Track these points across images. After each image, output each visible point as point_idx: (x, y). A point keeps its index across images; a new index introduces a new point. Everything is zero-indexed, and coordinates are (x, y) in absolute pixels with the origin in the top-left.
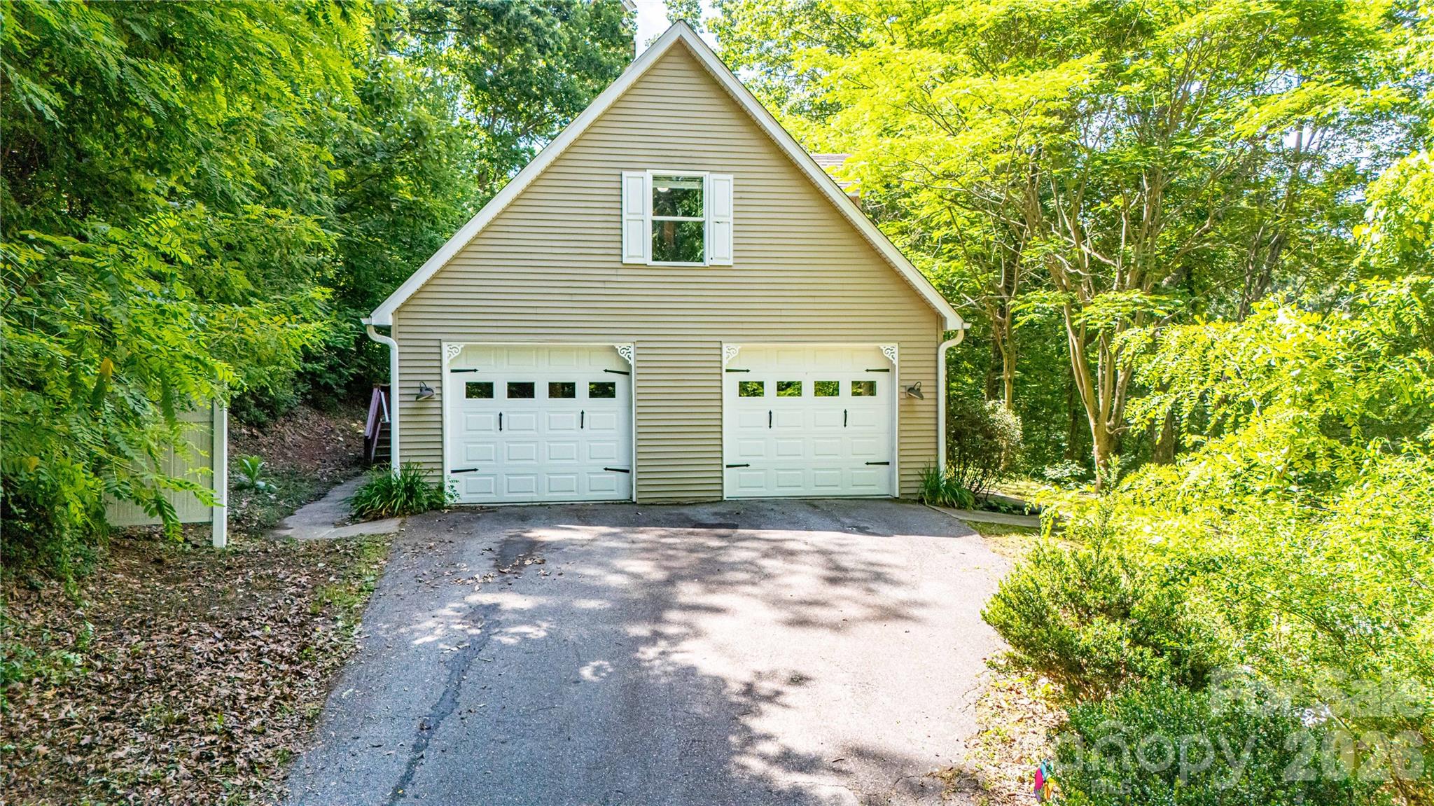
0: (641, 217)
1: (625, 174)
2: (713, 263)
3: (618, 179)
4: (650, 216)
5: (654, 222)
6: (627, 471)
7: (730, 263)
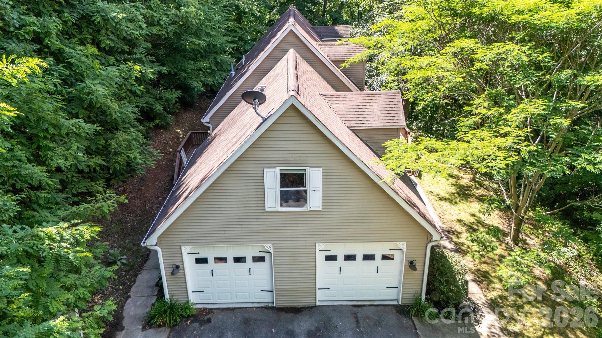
0: (274, 190)
1: (265, 170)
2: (311, 209)
3: (261, 172)
4: (278, 188)
5: (281, 191)
6: (272, 291)
7: (320, 209)
